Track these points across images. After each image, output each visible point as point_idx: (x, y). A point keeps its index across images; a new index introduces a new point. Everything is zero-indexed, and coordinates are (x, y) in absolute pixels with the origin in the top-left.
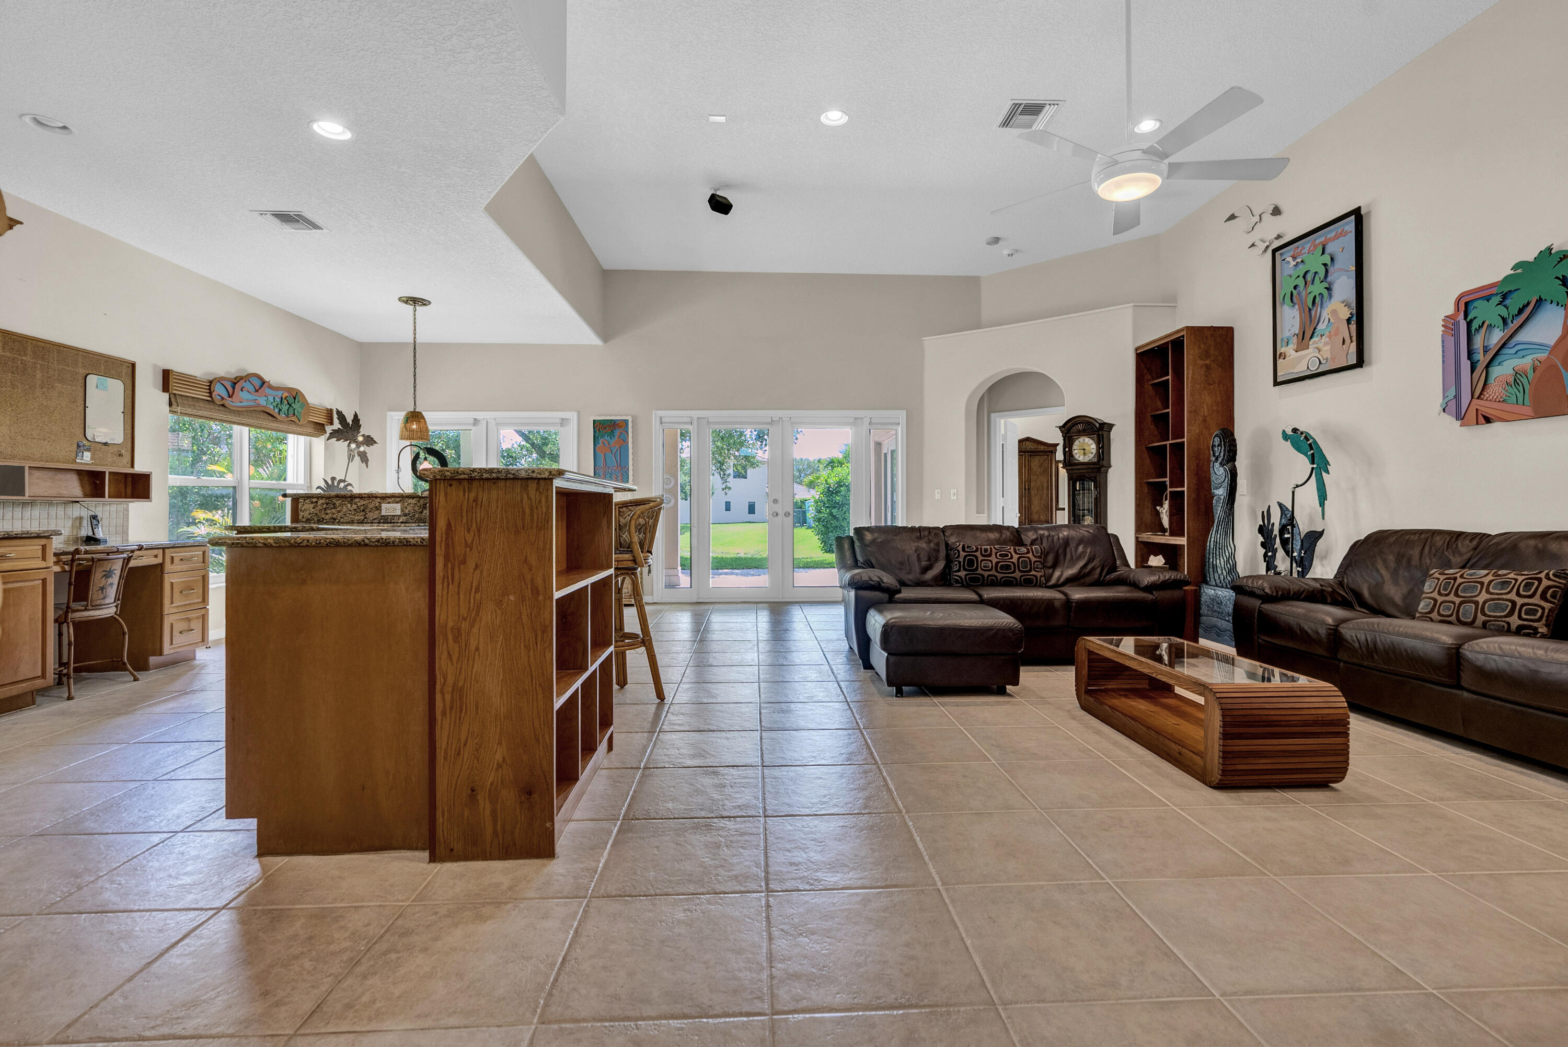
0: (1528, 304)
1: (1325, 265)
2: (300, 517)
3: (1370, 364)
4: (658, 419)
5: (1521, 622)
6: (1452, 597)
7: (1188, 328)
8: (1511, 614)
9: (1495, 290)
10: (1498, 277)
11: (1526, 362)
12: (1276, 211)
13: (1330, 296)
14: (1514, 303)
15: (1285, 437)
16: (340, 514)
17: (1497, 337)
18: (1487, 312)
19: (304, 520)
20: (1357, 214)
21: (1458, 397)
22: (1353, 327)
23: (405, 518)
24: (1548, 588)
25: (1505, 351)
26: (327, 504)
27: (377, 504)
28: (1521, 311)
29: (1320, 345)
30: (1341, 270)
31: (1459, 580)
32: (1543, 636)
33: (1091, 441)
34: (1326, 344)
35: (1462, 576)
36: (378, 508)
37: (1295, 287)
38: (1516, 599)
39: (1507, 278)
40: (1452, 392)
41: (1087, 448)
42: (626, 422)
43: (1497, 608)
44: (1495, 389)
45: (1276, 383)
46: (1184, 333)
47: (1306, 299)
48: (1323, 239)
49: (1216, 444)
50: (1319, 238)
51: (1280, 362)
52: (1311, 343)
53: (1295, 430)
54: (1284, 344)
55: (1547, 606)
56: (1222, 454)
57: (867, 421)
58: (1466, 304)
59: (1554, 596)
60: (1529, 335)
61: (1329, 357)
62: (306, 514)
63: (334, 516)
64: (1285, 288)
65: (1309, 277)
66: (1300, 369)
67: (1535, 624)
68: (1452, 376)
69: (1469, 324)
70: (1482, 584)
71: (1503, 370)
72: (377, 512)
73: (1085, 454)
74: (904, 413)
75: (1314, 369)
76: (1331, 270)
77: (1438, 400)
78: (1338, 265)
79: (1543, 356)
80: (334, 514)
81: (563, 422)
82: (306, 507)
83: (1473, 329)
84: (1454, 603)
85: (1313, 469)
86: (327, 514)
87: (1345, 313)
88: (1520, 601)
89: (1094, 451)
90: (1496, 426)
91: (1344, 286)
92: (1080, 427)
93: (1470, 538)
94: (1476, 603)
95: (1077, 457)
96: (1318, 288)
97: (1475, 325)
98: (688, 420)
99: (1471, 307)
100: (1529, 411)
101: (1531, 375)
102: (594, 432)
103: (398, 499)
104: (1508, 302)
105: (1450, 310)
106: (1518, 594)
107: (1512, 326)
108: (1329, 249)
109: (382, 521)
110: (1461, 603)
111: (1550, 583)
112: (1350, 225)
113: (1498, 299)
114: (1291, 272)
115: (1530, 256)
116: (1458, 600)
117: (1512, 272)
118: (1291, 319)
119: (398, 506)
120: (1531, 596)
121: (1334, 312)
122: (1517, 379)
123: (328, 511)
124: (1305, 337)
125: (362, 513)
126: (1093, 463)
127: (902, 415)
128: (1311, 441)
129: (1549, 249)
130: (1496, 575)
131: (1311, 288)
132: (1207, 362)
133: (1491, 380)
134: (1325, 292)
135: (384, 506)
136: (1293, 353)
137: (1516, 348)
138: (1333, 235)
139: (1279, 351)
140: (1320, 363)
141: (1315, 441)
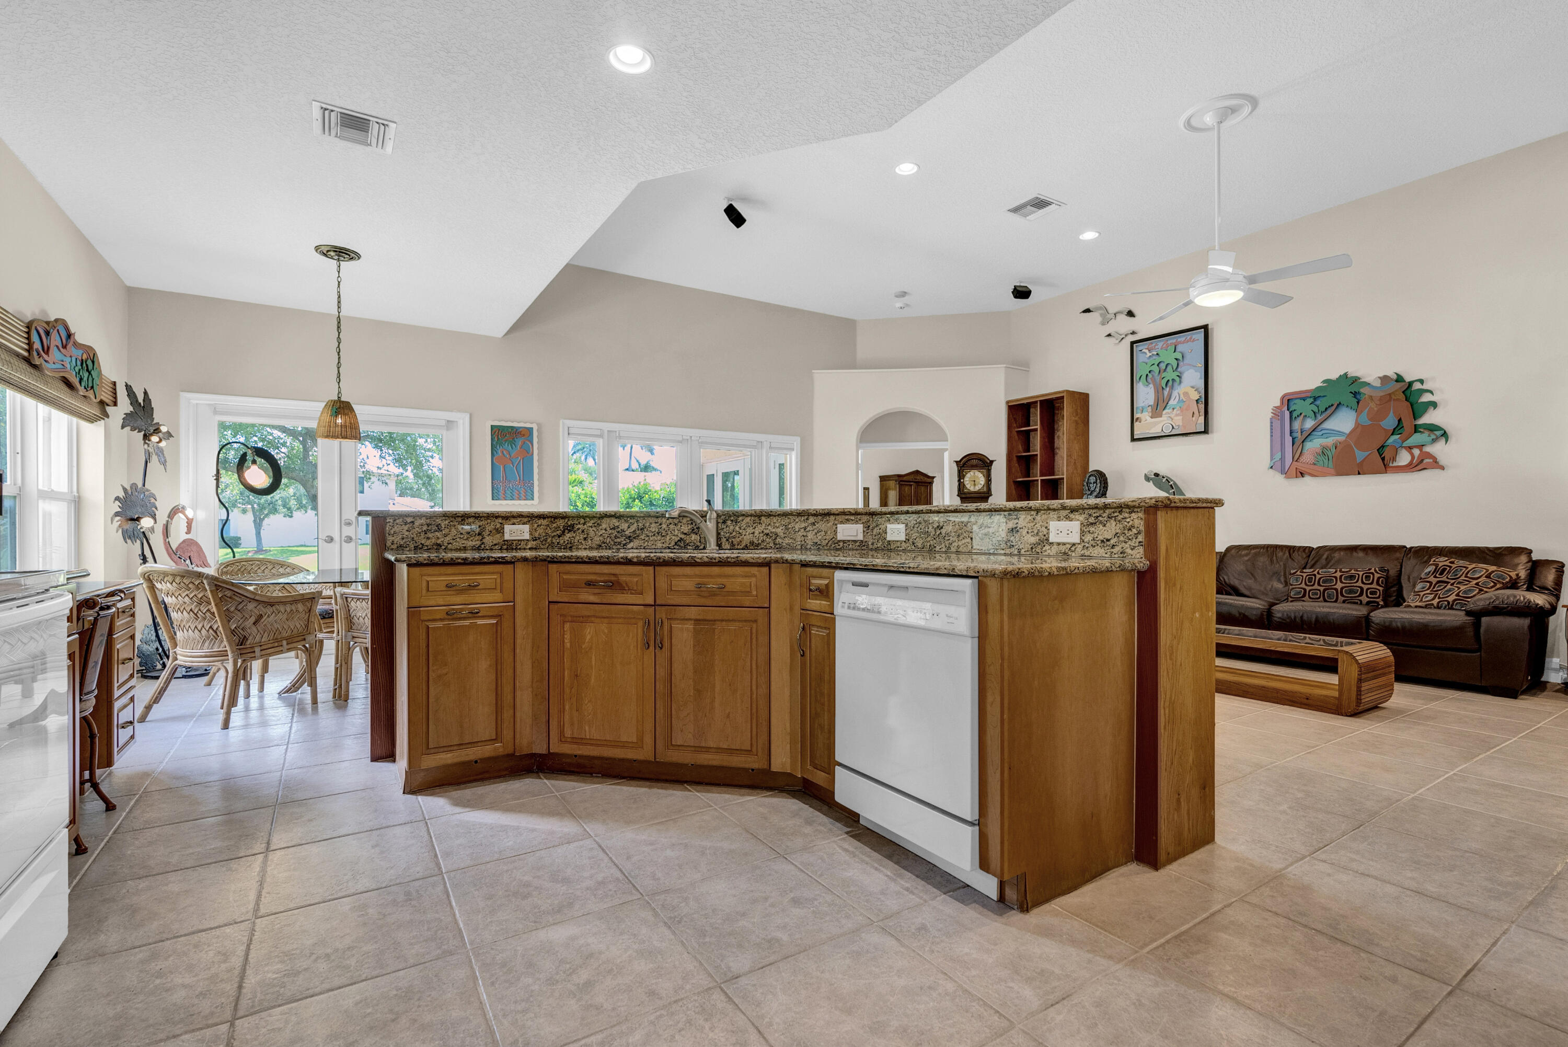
0: (1332, 405)
1: (1176, 359)
2: (389, 544)
3: (1212, 432)
4: (566, 429)
5: (1368, 599)
6: (1316, 586)
7: (1068, 391)
8: (1361, 594)
9: (1309, 394)
10: (1313, 387)
11: (1330, 441)
12: (1130, 314)
13: (1180, 382)
14: (1322, 403)
15: (1147, 479)
16: (448, 538)
17: (1309, 424)
18: (1304, 407)
19: (394, 547)
20: (1205, 328)
21: (1282, 459)
22: (1202, 406)
23: (535, 543)
24: (1379, 578)
25: (1314, 433)
26: (428, 525)
27: (498, 526)
28: (1326, 409)
29: (1172, 416)
30: (1190, 365)
31: (1318, 577)
32: (1382, 607)
33: (980, 475)
34: (1177, 415)
35: (1318, 573)
36: (500, 531)
37: (1150, 372)
38: (1363, 585)
39: (1318, 388)
40: (1278, 456)
41: (977, 481)
42: (530, 430)
43: (1351, 592)
44: (1308, 457)
45: (1133, 439)
46: (1064, 394)
47: (1160, 381)
48: (1174, 341)
49: (1092, 481)
50: (1172, 340)
51: (1136, 424)
52: (1164, 412)
53: (1157, 475)
54: (1139, 411)
55: (1381, 589)
56: (1098, 490)
57: (766, 445)
58: (1288, 400)
59: (1382, 583)
60: (1330, 424)
61: (1181, 424)
62: (397, 539)
63: (439, 542)
64: (1141, 370)
65: (1163, 366)
66: (1156, 430)
67: (1378, 600)
68: (1276, 445)
69: (1291, 413)
70: (1336, 577)
71: (1314, 445)
72: (498, 536)
73: (975, 485)
74: (798, 439)
76: (1181, 364)
77: (1267, 461)
78: (1186, 361)
80: (438, 538)
81: (450, 424)
82: (396, 529)
83: (1294, 417)
84: (1319, 590)
86: (428, 538)
87: (1195, 396)
88: (1365, 587)
89: (983, 483)
90: (1307, 479)
91: (1192, 378)
92: (974, 462)
93: (1301, 550)
94: (1336, 590)
95: (968, 486)
96: (1170, 375)
97: (1295, 414)
98: (598, 433)
99: (1291, 403)
100: (1333, 471)
101: (1333, 450)
102: (492, 439)
103: (526, 520)
104: (1318, 402)
105: (1278, 404)
106: (1363, 583)
107: (1320, 418)
108: (1180, 348)
109: (505, 547)
110: (1324, 590)
111: (1379, 575)
112: (1200, 334)
113: (1312, 400)
114: (1146, 360)
115: (1334, 376)
116: (1322, 589)
117: (1321, 385)
118: (1146, 395)
119: (526, 528)
120: (1372, 583)
121: (1186, 394)
122: (1324, 451)
123: (430, 535)
124: (1159, 407)
125: (477, 537)
126: (984, 493)
127: (796, 442)
128: (1172, 483)
129: (1346, 374)
130: (1341, 571)
131: (1164, 375)
132: (1077, 419)
133: (1305, 451)
134: (1177, 379)
135: (508, 528)
136: (1149, 419)
137: (1323, 432)
138: (1183, 339)
139: (1136, 416)
140: (1173, 428)
141: (1175, 483)
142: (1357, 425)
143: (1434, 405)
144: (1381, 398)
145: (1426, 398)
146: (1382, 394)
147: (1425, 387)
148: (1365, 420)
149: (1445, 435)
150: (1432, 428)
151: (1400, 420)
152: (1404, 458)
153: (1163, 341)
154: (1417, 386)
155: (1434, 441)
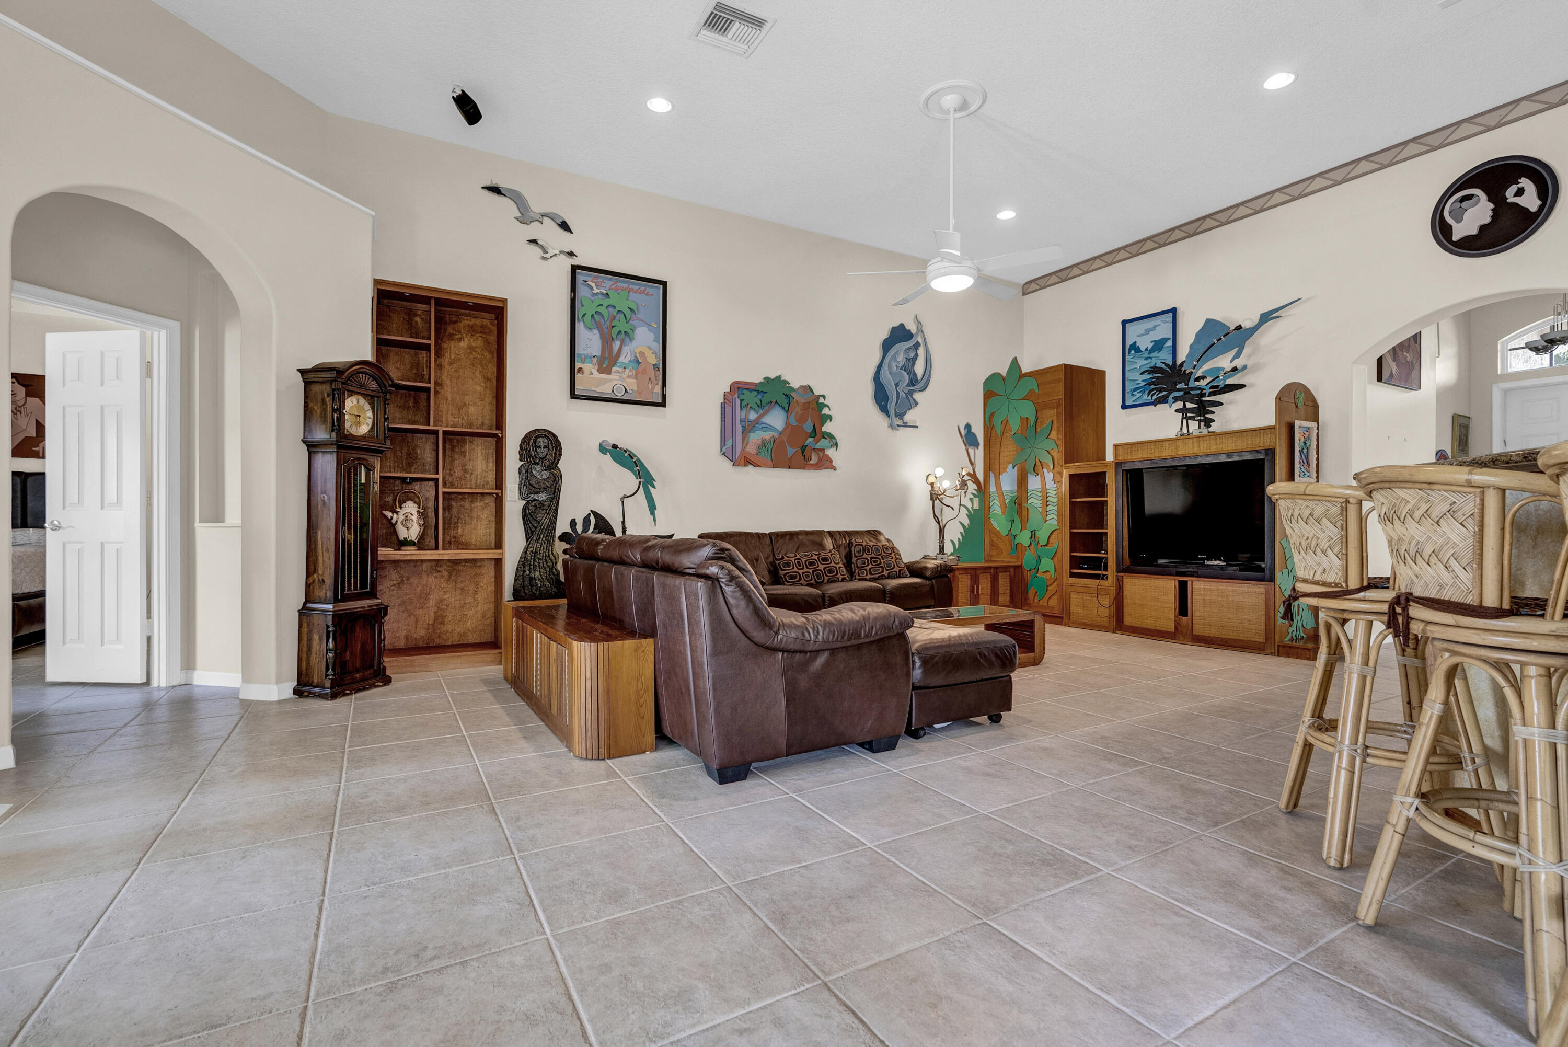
0: (770, 402)
1: (629, 308)
9: (754, 387)
10: (757, 381)
11: (768, 435)
12: (564, 226)
13: (633, 337)
14: (767, 398)
15: (603, 450)
17: (754, 415)
18: (751, 398)
20: (664, 284)
21: (733, 447)
22: (659, 373)
25: (757, 425)
28: (766, 405)
29: (624, 376)
30: (642, 320)
34: (629, 377)
37: (596, 313)
39: (761, 383)
40: (730, 442)
41: (361, 414)
44: (752, 448)
47: (609, 329)
48: (625, 285)
50: (621, 283)
51: (578, 376)
52: (614, 369)
53: (615, 447)
54: (582, 359)
58: (738, 388)
60: (768, 419)
61: (635, 389)
64: (584, 308)
65: (614, 312)
66: (605, 389)
68: (730, 432)
69: (740, 401)
71: (756, 437)
75: (619, 394)
76: (634, 315)
77: (718, 446)
78: (639, 314)
79: (776, 435)
83: (742, 405)
85: (640, 483)
87: (651, 358)
96: (621, 325)
97: (743, 403)
99: (740, 392)
100: (771, 463)
101: (771, 444)
104: (760, 397)
105: (728, 389)
107: (761, 411)
108: (634, 296)
112: (653, 290)
113: (756, 393)
114: (592, 297)
115: (772, 376)
117: (763, 381)
118: (590, 342)
121: (640, 353)
122: (763, 444)
124: (607, 363)
128: (635, 458)
129: (780, 377)
133: (750, 441)
134: (630, 332)
136: (595, 371)
137: (763, 425)
138: (636, 288)
139: (578, 365)
140: (626, 391)
141: (638, 460)
142: (787, 423)
143: (830, 417)
144: (804, 404)
145: (825, 411)
146: (805, 401)
147: (826, 402)
148: (793, 420)
149: (836, 445)
150: (831, 437)
151: (814, 426)
152: (814, 460)
153: (610, 280)
154: (821, 400)
155: (832, 446)
